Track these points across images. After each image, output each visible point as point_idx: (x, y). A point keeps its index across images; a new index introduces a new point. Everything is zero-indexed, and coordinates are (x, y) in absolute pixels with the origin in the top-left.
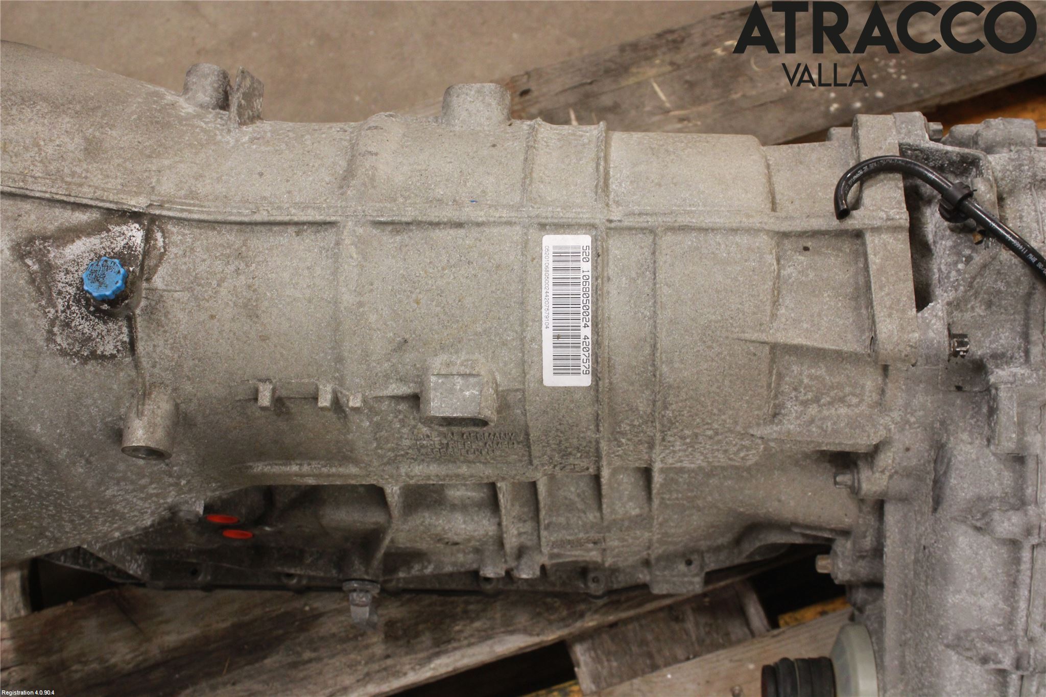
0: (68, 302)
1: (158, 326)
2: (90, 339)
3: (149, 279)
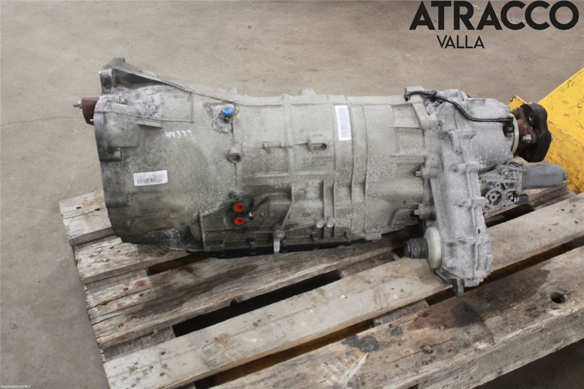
0: (217, 118)
1: (239, 126)
2: (222, 127)
3: (236, 116)
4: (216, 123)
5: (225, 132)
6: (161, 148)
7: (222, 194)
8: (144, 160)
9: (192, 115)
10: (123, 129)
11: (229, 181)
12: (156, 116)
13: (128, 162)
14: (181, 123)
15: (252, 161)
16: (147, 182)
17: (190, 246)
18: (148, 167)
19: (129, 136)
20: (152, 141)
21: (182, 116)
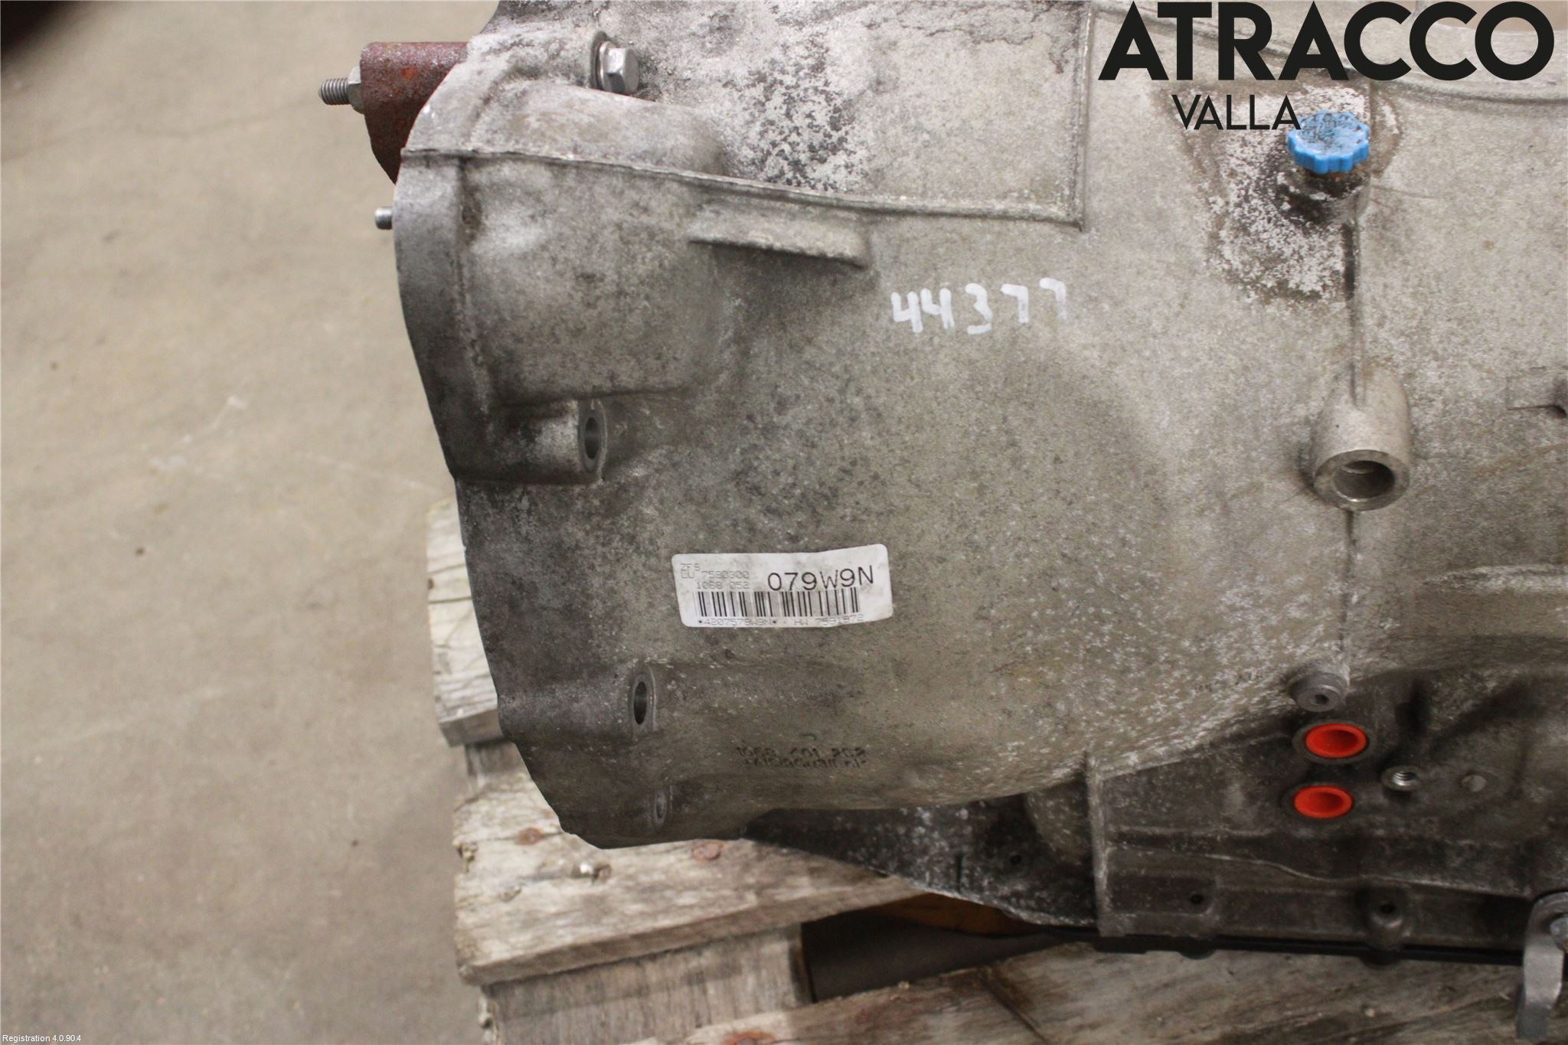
0: (1247, 191)
1: (1395, 251)
2: (1279, 258)
3: (1378, 173)
4: (1243, 228)
5: (1298, 294)
6: (857, 401)
7: (1241, 678)
8: (738, 476)
9: (1077, 171)
10: (589, 279)
11: (1295, 613)
12: (832, 171)
13: (641, 485)
14: (996, 226)
15: (1466, 493)
16: (761, 612)
17: (1020, 887)
18: (764, 522)
19: (635, 320)
20: (796, 348)
21: (1010, 178)
